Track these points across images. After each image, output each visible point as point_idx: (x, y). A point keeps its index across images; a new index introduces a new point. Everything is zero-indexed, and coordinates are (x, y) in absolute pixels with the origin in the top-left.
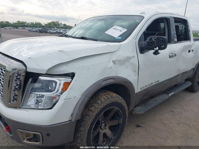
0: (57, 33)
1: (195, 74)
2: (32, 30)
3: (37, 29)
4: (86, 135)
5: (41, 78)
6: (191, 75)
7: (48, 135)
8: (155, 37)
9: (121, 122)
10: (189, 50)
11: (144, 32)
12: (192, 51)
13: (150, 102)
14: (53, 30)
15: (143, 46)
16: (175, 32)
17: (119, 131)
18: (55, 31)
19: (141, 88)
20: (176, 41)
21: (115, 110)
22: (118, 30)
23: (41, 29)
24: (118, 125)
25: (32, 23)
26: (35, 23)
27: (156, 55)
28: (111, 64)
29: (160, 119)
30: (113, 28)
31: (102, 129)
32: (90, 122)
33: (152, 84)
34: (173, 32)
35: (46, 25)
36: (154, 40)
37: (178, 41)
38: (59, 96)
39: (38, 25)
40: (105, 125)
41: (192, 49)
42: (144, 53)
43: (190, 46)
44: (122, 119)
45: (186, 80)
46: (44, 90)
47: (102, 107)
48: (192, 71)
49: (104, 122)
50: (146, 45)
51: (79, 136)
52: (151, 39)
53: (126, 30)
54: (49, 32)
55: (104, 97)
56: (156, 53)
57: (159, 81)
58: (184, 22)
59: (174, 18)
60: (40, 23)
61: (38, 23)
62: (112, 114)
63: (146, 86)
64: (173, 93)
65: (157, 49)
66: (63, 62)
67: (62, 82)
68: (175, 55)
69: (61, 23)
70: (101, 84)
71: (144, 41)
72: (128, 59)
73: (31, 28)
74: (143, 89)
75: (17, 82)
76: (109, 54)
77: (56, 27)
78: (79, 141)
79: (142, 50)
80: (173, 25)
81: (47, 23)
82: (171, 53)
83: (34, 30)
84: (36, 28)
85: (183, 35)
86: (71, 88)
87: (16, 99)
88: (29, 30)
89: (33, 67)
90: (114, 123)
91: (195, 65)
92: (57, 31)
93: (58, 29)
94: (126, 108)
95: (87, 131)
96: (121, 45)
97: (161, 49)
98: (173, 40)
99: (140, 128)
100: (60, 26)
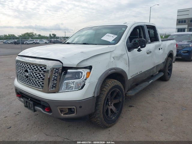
0: (34, 43)
1: (165, 66)
2: (7, 42)
3: (13, 41)
4: (102, 108)
5: (69, 71)
6: (162, 67)
7: (81, 107)
8: (138, 39)
9: (121, 100)
10: (159, 48)
11: (129, 37)
12: (162, 49)
13: (137, 87)
14: (29, 41)
15: (130, 46)
16: (148, 35)
17: (120, 108)
18: (32, 42)
19: (131, 76)
20: (150, 42)
21: (117, 92)
22: (110, 36)
23: (18, 41)
24: (119, 103)
25: (5, 36)
26: (8, 35)
27: (139, 51)
28: (112, 59)
29: (145, 101)
30: (106, 35)
31: (109, 106)
32: (104, 98)
33: (137, 73)
34: (147, 35)
35: (21, 36)
36: (137, 42)
37: (151, 42)
38: (84, 81)
39: (12, 37)
40: (111, 103)
41: (161, 47)
42: (130, 51)
43: (160, 45)
44: (121, 98)
45: (160, 71)
46: (74, 79)
47: (110, 88)
48: (163, 64)
49: (110, 101)
50: (132, 45)
51: (98, 108)
52: (135, 41)
53: (116, 36)
54: (26, 43)
55: (110, 82)
56: (139, 50)
57: (141, 71)
58: (153, 28)
59: (147, 25)
60: (13, 35)
61: (11, 35)
62: (115, 94)
63: (134, 75)
64: (152, 81)
65: (140, 47)
66: (85, 59)
67: (86, 72)
68: (151, 52)
69: (36, 34)
70: (108, 73)
71: (130, 43)
72: (122, 55)
73: (6, 40)
74: (132, 77)
75: (55, 74)
76: (110, 53)
77: (31, 38)
78: (98, 112)
79: (130, 49)
80: (146, 30)
81: (21, 35)
82: (148, 51)
83: (9, 42)
84: (11, 40)
85: (154, 37)
86: (91, 76)
87: (54, 87)
88: (4, 43)
89: (66, 63)
90: (116, 101)
91: (164, 59)
92: (34, 41)
93: (34, 40)
94: (123, 90)
95: (103, 104)
96: (116, 47)
97: (142, 47)
98: (148, 41)
99: (132, 107)
100: (35, 37)
